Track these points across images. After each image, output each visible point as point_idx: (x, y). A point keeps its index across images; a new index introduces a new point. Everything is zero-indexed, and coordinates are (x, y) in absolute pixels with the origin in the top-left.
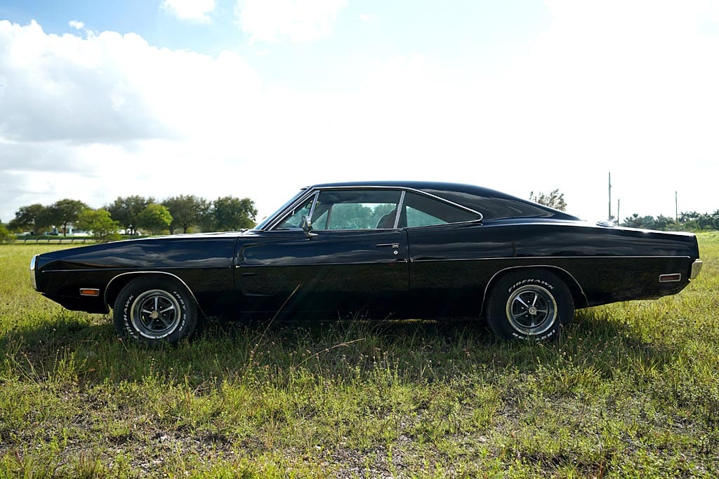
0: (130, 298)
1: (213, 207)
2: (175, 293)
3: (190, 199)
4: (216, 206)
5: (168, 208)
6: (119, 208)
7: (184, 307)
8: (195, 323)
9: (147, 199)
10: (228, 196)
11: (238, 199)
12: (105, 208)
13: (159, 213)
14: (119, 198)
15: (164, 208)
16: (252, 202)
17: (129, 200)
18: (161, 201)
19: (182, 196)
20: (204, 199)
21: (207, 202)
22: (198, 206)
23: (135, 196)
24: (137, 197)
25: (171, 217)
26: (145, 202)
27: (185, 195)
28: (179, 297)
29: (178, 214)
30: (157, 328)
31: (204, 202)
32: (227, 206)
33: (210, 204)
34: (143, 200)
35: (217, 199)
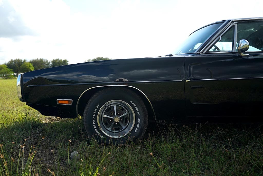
0: (97, 107)
1: (51, 63)
2: (131, 102)
3: (41, 60)
4: (52, 63)
5: (32, 64)
6: (11, 64)
7: (138, 113)
8: (147, 125)
9: (23, 60)
10: (58, 58)
11: (61, 60)
12: (5, 64)
13: (29, 66)
14: (12, 60)
15: (31, 64)
16: (68, 61)
17: (15, 61)
18: (29, 61)
19: (38, 59)
20: (47, 60)
21: (49, 61)
22: (44, 63)
23: (18, 59)
24: (19, 59)
25: (33, 68)
26: (22, 62)
27: (39, 58)
28: (135, 106)
29: (37, 66)
30: (116, 129)
31: (47, 61)
32: (57, 63)
33: (50, 62)
34: (21, 61)
35: (52, 60)
